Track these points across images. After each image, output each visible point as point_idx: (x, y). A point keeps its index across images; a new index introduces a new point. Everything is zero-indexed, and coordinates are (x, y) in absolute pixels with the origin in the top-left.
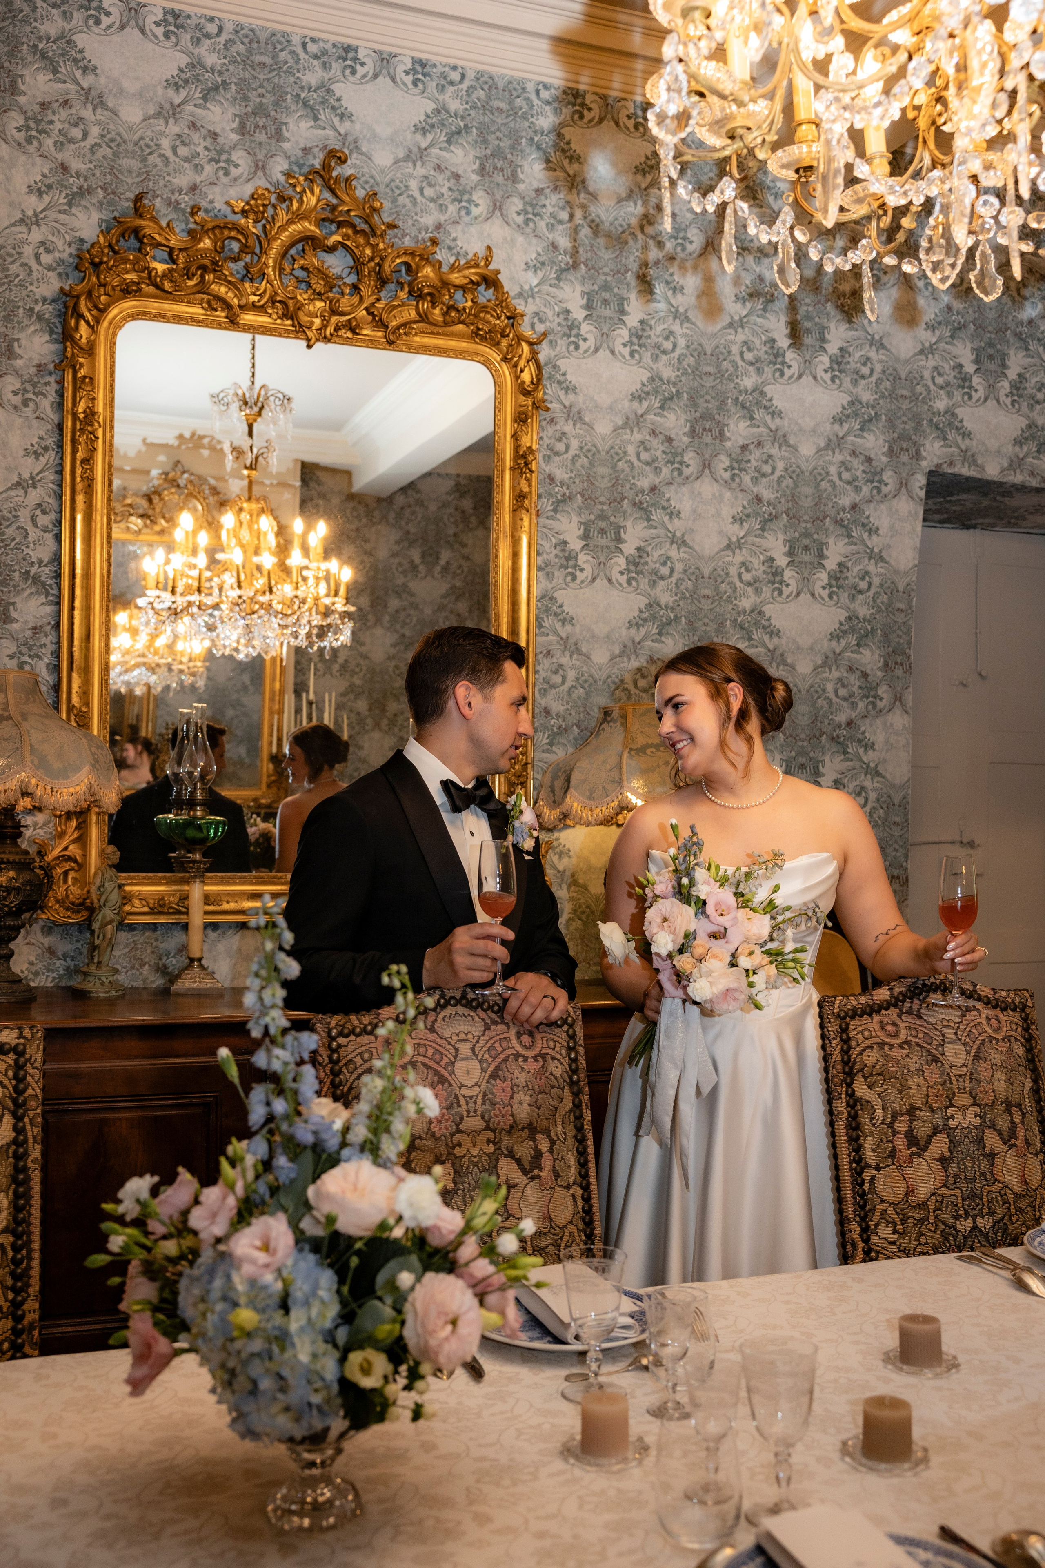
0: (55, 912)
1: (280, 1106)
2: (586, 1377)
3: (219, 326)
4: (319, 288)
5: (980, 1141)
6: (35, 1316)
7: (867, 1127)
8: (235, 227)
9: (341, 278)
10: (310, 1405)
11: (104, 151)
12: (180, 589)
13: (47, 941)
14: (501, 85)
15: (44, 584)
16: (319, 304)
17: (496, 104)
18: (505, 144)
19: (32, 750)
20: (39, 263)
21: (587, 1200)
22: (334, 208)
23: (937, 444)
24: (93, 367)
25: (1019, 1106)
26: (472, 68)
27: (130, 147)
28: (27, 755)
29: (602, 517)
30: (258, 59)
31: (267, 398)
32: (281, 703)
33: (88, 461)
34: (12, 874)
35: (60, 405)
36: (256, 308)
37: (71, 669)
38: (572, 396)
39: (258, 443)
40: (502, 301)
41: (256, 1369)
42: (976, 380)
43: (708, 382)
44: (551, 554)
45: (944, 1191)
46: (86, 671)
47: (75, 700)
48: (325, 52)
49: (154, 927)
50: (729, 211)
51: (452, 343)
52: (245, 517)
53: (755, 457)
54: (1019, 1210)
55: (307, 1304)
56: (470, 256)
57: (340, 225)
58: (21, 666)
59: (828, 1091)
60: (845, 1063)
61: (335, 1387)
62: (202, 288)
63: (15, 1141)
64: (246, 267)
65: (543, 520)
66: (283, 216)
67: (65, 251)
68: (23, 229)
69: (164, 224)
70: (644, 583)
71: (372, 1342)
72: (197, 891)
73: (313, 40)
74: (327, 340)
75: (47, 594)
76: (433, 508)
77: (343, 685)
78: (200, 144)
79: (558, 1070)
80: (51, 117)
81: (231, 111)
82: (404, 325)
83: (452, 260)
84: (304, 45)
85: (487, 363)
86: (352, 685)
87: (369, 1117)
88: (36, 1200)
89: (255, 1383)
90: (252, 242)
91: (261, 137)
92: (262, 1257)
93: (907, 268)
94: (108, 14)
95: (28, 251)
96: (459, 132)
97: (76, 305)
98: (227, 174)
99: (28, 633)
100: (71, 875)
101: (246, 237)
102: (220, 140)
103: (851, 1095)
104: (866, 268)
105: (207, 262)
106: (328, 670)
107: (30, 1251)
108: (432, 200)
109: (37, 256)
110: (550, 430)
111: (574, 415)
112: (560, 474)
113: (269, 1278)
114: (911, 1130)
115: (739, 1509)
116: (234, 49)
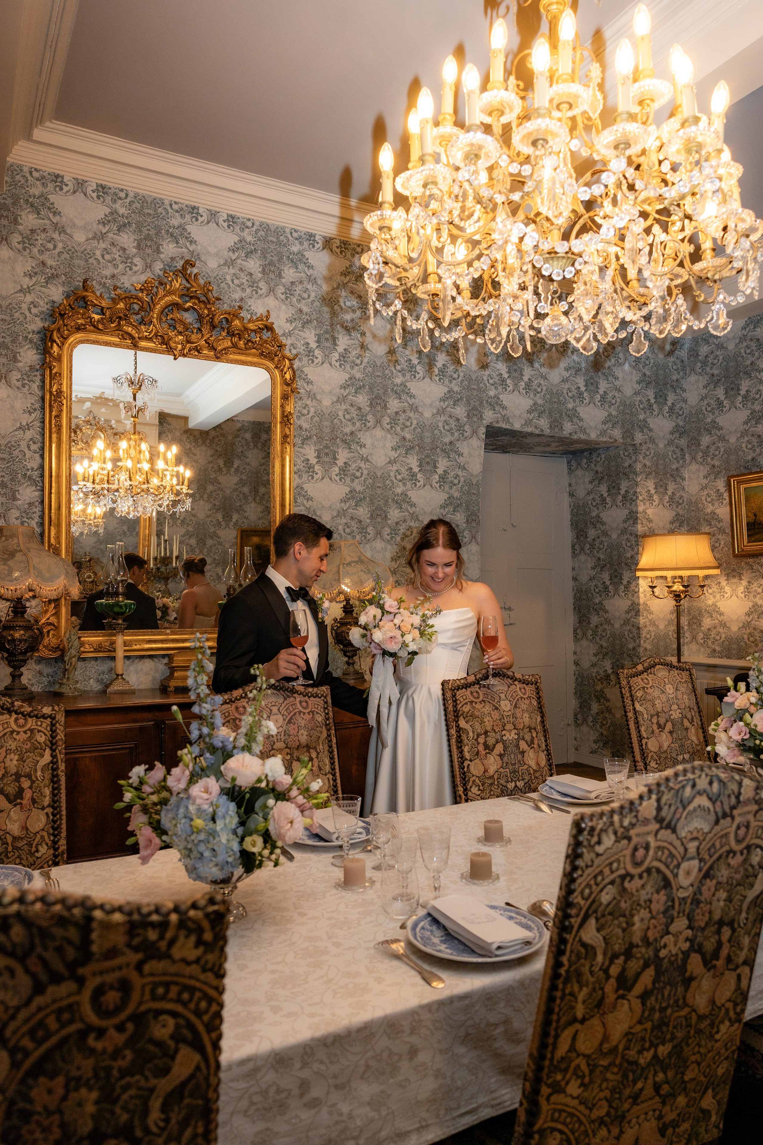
0: (44, 653)
1: (205, 730)
2: (342, 856)
3: (128, 348)
4: (180, 329)
5: (517, 746)
6: (65, 847)
7: (465, 741)
8: (137, 298)
9: (191, 324)
10: (227, 862)
11: (65, 256)
12: (97, 481)
13: (38, 668)
14: (273, 229)
15: (34, 480)
16: (181, 337)
17: (270, 238)
18: (275, 259)
19: (34, 567)
20: (30, 313)
21: (335, 780)
22: (188, 289)
23: (491, 412)
24: (61, 368)
25: (535, 729)
26: (258, 220)
27: (79, 254)
28: (32, 570)
29: (327, 447)
30: (147, 211)
31: (143, 380)
32: (149, 541)
33: (58, 416)
34: (22, 632)
35: (43, 387)
36: (146, 338)
37: (50, 525)
38: (310, 386)
39: (139, 403)
40: (275, 338)
41: (202, 848)
42: (509, 381)
43: (379, 380)
44: (301, 465)
45: (502, 770)
46: (59, 526)
47: (53, 541)
48: (181, 209)
49: (96, 659)
50: (399, 315)
51: (249, 359)
52: (132, 443)
53: (402, 417)
54: (536, 777)
55: (224, 817)
56: (258, 315)
57: (191, 298)
58: (22, 523)
59: (447, 725)
60: (455, 711)
61: (238, 854)
62: (119, 328)
63: (52, 762)
64: (142, 318)
65: (296, 449)
66: (161, 292)
67: (44, 306)
68: (22, 295)
69: (98, 294)
70: (348, 480)
71: (256, 831)
72: (120, 639)
73: (176, 203)
74: (184, 356)
75: (36, 486)
76: (230, 438)
77: (183, 531)
78: (116, 254)
79: (320, 718)
80: (36, 237)
81: (133, 237)
82: (225, 349)
83: (249, 316)
84: (171, 205)
85: (267, 369)
86: (188, 531)
87: (246, 735)
88: (63, 791)
89: (202, 854)
90: (145, 305)
91: (149, 251)
92: (205, 796)
93: (479, 340)
94: (67, 185)
95: (24, 306)
96: (251, 252)
97: (51, 335)
98: (131, 269)
99: (26, 506)
100: (51, 632)
101: (142, 303)
102: (127, 252)
103: (458, 726)
104: (461, 340)
105: (121, 315)
106: (175, 523)
107: (61, 816)
108: (238, 286)
109: (29, 310)
110: (300, 403)
111: (311, 395)
112: (305, 425)
113: (206, 807)
114: (486, 742)
115: (418, 901)
116: (134, 206)
